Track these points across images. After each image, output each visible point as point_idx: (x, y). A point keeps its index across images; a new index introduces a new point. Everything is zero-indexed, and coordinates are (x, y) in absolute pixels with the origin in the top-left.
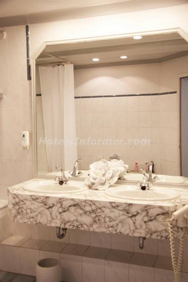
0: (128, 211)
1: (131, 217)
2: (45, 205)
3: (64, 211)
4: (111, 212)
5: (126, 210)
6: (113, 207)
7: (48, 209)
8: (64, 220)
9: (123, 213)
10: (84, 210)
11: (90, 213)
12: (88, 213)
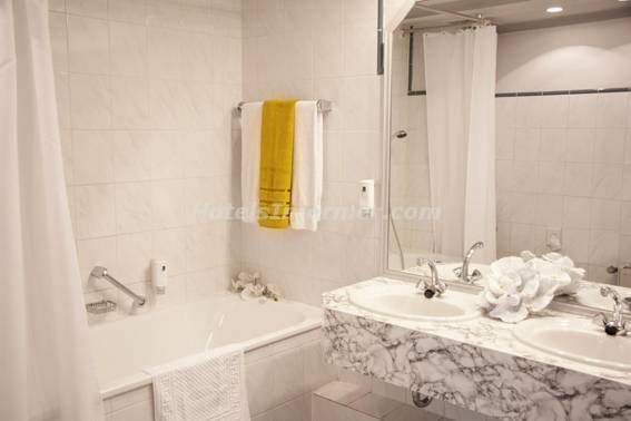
0: (554, 384)
1: (560, 398)
2: (384, 340)
3: (419, 360)
4: (517, 378)
5: (549, 380)
6: (521, 369)
7: (389, 348)
8: (418, 376)
9: (542, 385)
10: (458, 364)
11: (472, 372)
12: (466, 371)
